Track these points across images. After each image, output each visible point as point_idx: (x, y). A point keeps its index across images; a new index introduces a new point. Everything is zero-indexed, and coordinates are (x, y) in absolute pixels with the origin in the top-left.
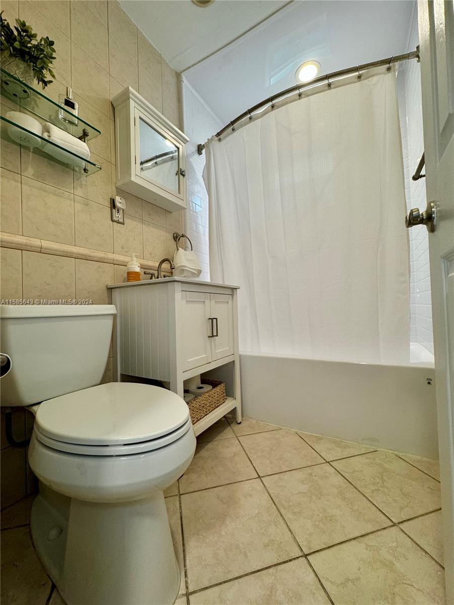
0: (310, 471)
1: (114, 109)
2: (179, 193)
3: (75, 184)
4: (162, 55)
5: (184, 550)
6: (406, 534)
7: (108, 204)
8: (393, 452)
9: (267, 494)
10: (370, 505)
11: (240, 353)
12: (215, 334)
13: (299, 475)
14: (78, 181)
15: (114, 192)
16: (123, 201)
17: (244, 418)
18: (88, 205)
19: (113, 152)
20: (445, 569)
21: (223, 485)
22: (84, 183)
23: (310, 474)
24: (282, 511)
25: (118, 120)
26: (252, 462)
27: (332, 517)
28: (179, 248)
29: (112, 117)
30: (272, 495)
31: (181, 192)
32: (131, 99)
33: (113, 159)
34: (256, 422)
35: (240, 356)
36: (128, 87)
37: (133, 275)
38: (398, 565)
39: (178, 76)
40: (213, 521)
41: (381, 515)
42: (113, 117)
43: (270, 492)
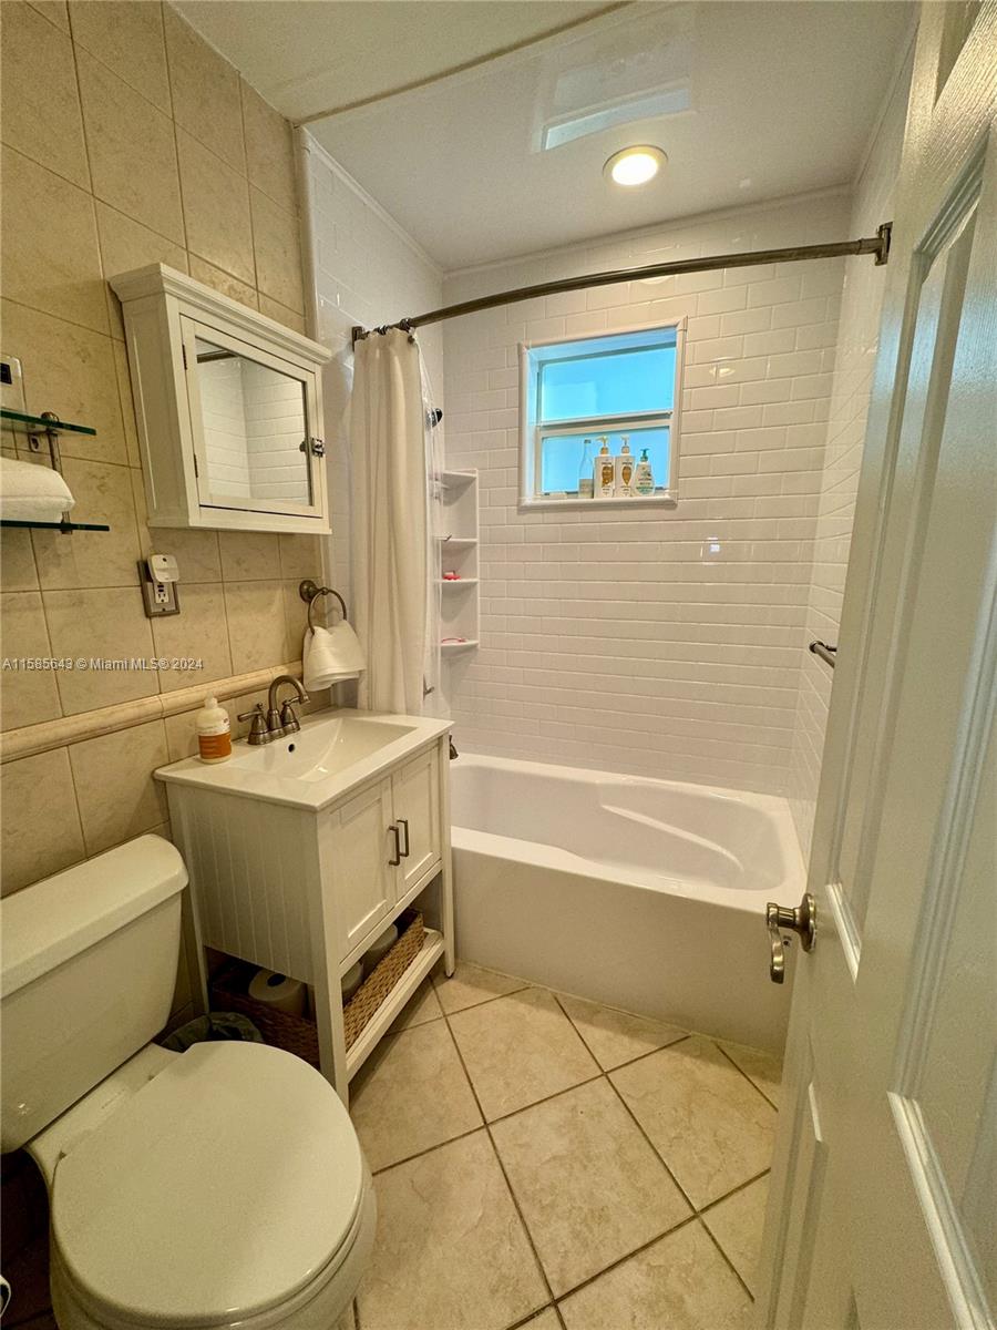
0: (573, 1101)
1: (119, 305)
2: (311, 504)
3: (39, 563)
4: (242, 75)
5: (357, 1321)
6: (710, 1234)
7: (133, 579)
8: (714, 1039)
9: (498, 1168)
10: (664, 1175)
11: (453, 845)
12: (402, 850)
13: (553, 1113)
14: (48, 552)
15: (147, 542)
16: (172, 563)
17: (459, 961)
18: (82, 602)
19: (130, 435)
20: (756, 1300)
21: (421, 1154)
22: (62, 550)
23: (574, 1108)
24: (523, 1206)
25: (134, 342)
26: (474, 1085)
27: (602, 1210)
28: (315, 628)
29: (116, 328)
30: (507, 1168)
31: (316, 500)
32: (167, 295)
33: (134, 453)
34: (483, 970)
35: (454, 851)
36: (158, 265)
37: (214, 744)
38: (689, 1301)
39: (291, 131)
40: (405, 1246)
41: (679, 1197)
42: (119, 329)
43: (503, 1160)
